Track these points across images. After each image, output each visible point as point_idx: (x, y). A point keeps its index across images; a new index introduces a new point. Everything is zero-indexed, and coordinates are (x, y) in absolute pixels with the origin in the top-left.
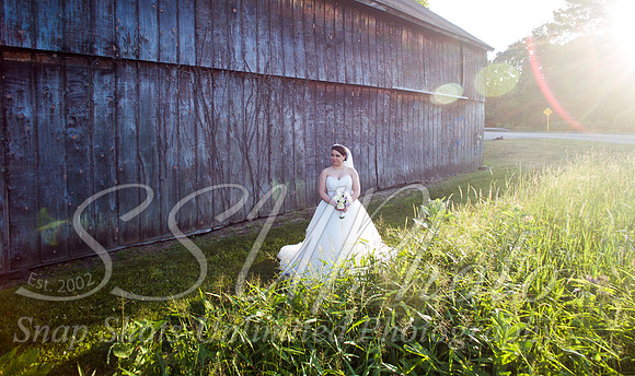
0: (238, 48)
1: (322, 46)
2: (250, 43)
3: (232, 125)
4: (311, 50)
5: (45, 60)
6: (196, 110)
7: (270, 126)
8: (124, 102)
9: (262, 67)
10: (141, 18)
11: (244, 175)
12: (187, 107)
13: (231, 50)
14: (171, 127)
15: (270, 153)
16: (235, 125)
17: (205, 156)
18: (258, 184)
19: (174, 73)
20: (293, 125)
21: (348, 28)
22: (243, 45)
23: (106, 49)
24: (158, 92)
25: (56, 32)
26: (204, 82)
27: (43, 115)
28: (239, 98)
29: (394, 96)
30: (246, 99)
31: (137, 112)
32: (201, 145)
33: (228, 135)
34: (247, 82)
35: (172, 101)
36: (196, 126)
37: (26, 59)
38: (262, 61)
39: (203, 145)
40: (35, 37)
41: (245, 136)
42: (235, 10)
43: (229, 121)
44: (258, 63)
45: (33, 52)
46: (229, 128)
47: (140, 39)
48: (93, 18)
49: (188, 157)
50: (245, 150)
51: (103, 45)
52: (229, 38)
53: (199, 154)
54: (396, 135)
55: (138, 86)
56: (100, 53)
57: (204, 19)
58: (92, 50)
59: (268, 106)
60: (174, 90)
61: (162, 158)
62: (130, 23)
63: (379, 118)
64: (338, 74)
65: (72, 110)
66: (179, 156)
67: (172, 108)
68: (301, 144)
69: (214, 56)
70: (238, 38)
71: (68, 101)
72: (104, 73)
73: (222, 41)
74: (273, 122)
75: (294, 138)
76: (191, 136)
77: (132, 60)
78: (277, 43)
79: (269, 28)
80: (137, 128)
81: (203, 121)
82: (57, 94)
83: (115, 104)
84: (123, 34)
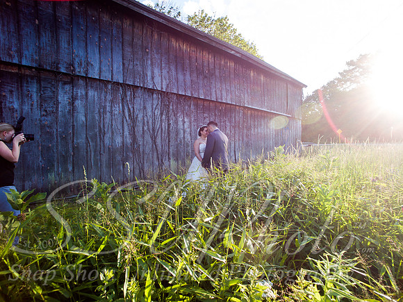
0: (149, 74)
1: (201, 77)
2: (157, 71)
3: (145, 122)
4: (195, 79)
5: (28, 72)
6: (123, 111)
7: (169, 125)
8: (78, 103)
9: (164, 87)
10: (89, 50)
11: (153, 154)
12: (117, 109)
13: (145, 75)
14: (107, 121)
15: (169, 141)
16: (148, 122)
17: (129, 140)
18: (162, 160)
19: (110, 87)
20: (183, 125)
21: (217, 66)
22: (153, 72)
23: (67, 68)
24: (100, 98)
25: (34, 54)
26: (129, 93)
27: (26, 108)
28: (150, 105)
29: (246, 111)
30: (154, 106)
31: (86, 110)
32: (127, 133)
33: (143, 128)
34: (155, 96)
35: (108, 104)
36: (123, 121)
37: (15, 71)
38: (164, 83)
40: (20, 56)
41: (153, 130)
42: (147, 50)
43: (144, 120)
44: (162, 84)
45: (20, 66)
46: (144, 124)
47: (88, 64)
48: (58, 48)
49: (118, 140)
50: (154, 139)
51: (65, 65)
52: (144, 67)
53: (125, 139)
54: (247, 136)
55: (87, 94)
56: (63, 70)
57: (128, 54)
58: (58, 68)
59: (168, 112)
60: (109, 97)
61: (102, 140)
62: (82, 53)
63: (237, 124)
64: (211, 94)
65: (45, 105)
66: (112, 139)
67: (108, 109)
68: (189, 137)
69: (134, 78)
70: (150, 68)
71: (42, 99)
72: (65, 83)
73: (140, 69)
74: (171, 122)
75: (184, 133)
76: (120, 127)
77: (83, 76)
78: (174, 73)
79: (168, 63)
80: (86, 120)
81: (128, 118)
82: (35, 95)
83: (72, 103)
84: (77, 60)
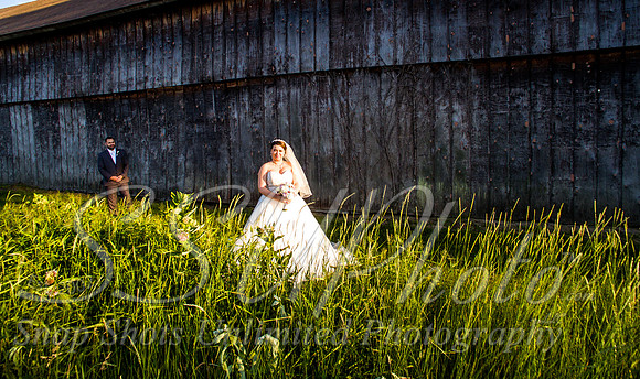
0: (371, 44)
2: (385, 36)
3: (368, 119)
5: (242, 84)
6: (333, 107)
7: (414, 120)
8: (281, 105)
9: (400, 58)
10: (289, 43)
11: (382, 168)
12: (326, 105)
13: (364, 49)
14: (312, 122)
15: (415, 148)
16: (371, 119)
17: (342, 147)
18: (399, 179)
19: (314, 79)
20: (450, 117)
22: (378, 40)
23: (268, 70)
24: (303, 96)
26: (340, 82)
27: (242, 117)
28: (375, 92)
30: (383, 93)
31: (289, 112)
32: (338, 137)
33: (364, 128)
34: (384, 75)
35: (312, 101)
36: (333, 121)
37: (234, 85)
39: (339, 138)
41: (382, 130)
42: (369, 9)
43: (364, 116)
44: (395, 55)
45: (236, 80)
46: (364, 122)
47: (288, 58)
48: (262, 52)
49: (327, 147)
50: (383, 144)
51: (267, 68)
52: (361, 36)
53: (336, 145)
55: (289, 95)
56: (265, 74)
57: (339, 27)
58: (262, 72)
59: (412, 97)
60: (314, 93)
62: (282, 49)
65: (255, 112)
66: (319, 146)
67: (313, 107)
68: (464, 139)
69: (346, 57)
70: (373, 34)
71: (253, 107)
72: (269, 86)
73: (355, 42)
74: (420, 114)
75: (452, 131)
76: (329, 129)
77: (284, 75)
78: (422, 27)
80: (290, 124)
81: (339, 116)
82: (247, 103)
83: (276, 107)
84: (277, 58)
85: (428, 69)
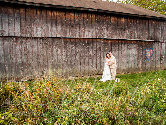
0: (35, 31)
6: (22, 48)
7: (47, 52)
9: (43, 35)
10: (3, 25)
11: (38, 66)
12: (19, 47)
14: (14, 53)
15: (48, 60)
16: (35, 52)
19: (14, 39)
20: (57, 52)
21: (81, 19)
24: (10, 44)
26: (24, 41)
28: (36, 44)
31: (4, 49)
34: (38, 40)
35: (14, 46)
39: (24, 58)
42: (34, 20)
46: (32, 53)
47: (3, 31)
57: (24, 24)
59: (47, 46)
60: (15, 43)
61: (12, 61)
67: (14, 48)
70: (35, 28)
73: (29, 29)
76: (20, 55)
77: (1, 36)
78: (50, 27)
80: (4, 53)
85: (51, 39)
